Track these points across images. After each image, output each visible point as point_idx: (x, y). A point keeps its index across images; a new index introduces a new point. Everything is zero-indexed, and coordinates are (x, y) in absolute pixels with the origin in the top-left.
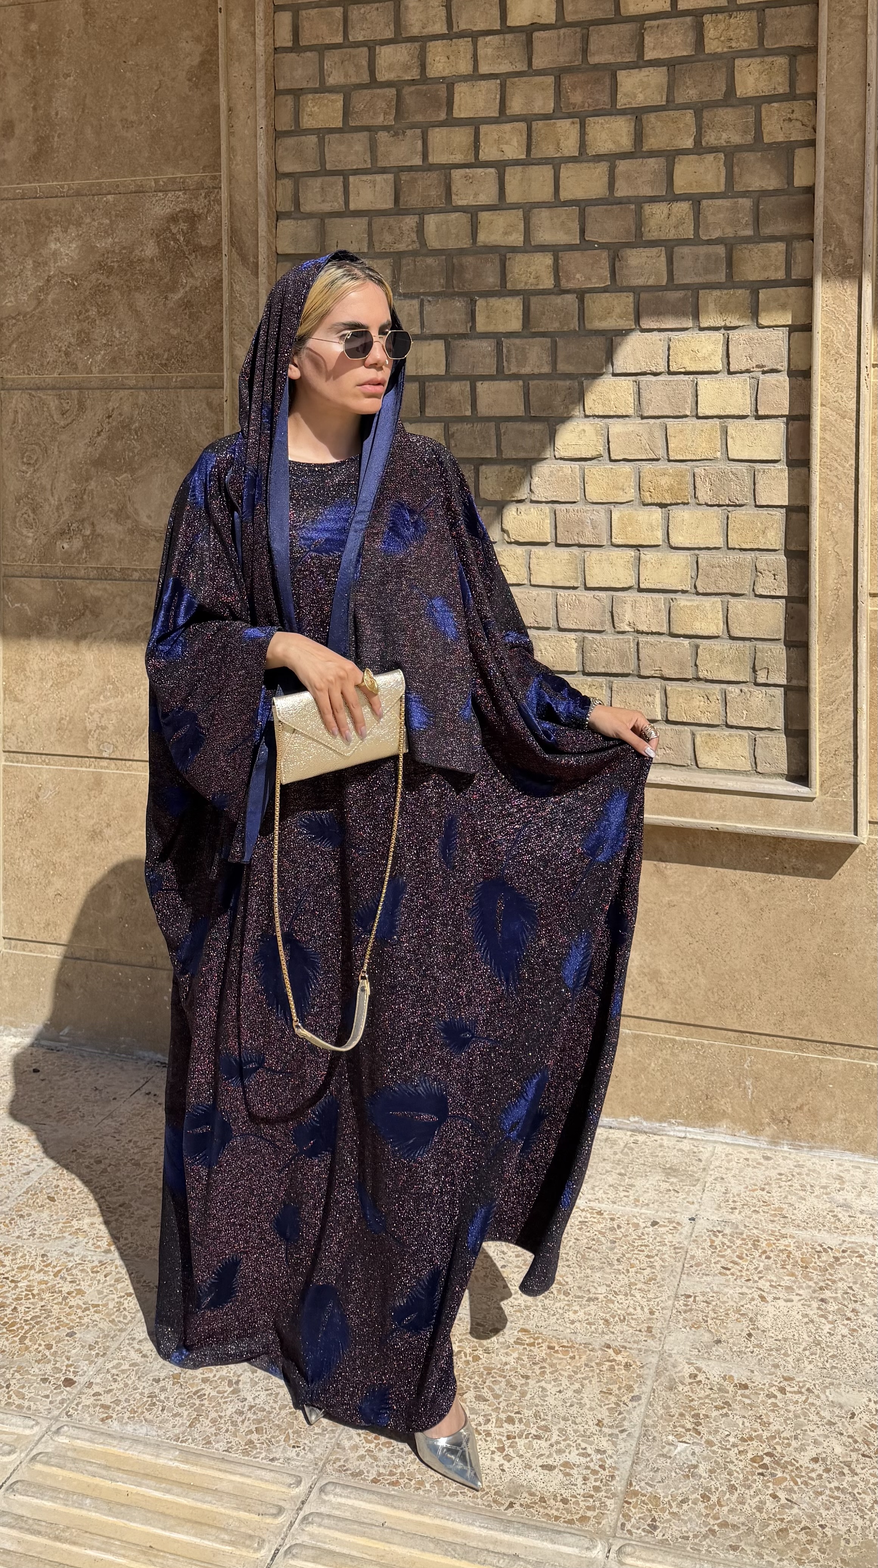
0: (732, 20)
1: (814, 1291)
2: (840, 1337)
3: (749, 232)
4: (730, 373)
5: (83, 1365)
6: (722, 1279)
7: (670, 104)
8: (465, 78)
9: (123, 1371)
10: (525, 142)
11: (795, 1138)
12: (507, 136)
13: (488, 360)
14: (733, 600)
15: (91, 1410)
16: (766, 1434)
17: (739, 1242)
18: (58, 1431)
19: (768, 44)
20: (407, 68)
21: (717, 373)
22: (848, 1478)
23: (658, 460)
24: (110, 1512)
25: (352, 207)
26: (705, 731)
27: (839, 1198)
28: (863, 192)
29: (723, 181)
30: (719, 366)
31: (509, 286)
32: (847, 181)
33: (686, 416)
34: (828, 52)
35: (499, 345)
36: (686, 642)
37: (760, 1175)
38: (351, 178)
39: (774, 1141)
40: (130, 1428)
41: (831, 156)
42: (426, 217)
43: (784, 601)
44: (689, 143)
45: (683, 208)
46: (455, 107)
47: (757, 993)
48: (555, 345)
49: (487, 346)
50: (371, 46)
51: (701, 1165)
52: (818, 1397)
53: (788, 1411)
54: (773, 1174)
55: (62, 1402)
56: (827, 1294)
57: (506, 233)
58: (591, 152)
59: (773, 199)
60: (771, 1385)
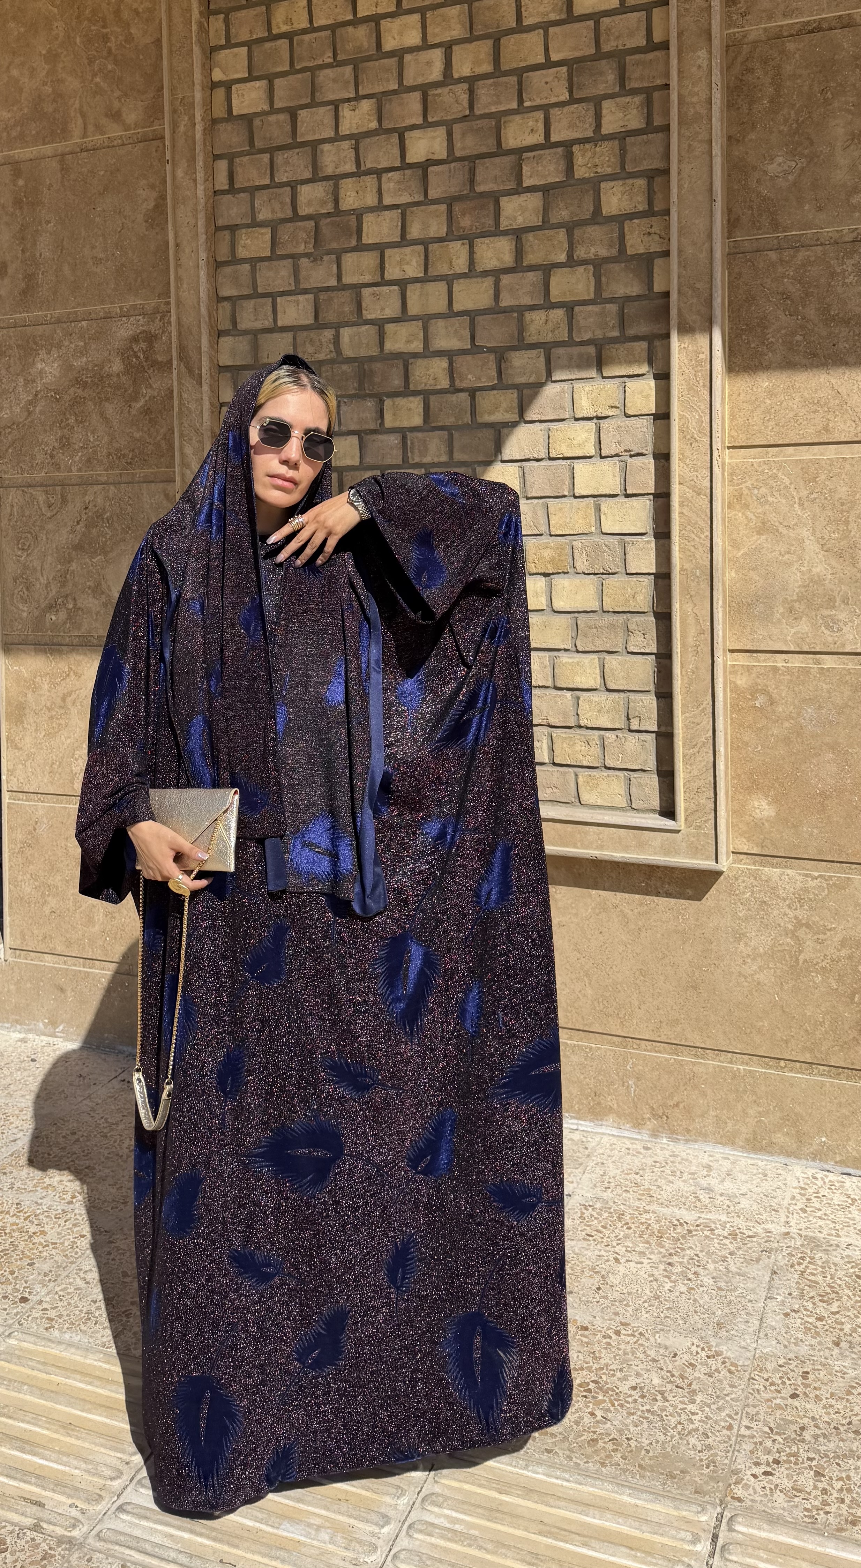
0: (598, 149)
1: (664, 1257)
2: (678, 1294)
3: (616, 333)
4: (602, 457)
5: (38, 1288)
6: (585, 1244)
7: (546, 225)
8: (371, 210)
9: (68, 1294)
10: (422, 262)
11: (673, 1132)
12: (408, 258)
13: (395, 451)
14: (608, 657)
15: (38, 1321)
16: (596, 1366)
17: (606, 1215)
18: (9, 1335)
19: (629, 168)
20: (323, 203)
21: (590, 457)
22: (660, 1403)
23: (541, 535)
24: (42, 1396)
25: (280, 324)
26: (587, 772)
27: (704, 1183)
28: (711, 295)
29: (592, 289)
30: (592, 452)
31: (412, 387)
32: (697, 285)
33: (565, 496)
34: (679, 173)
35: (404, 438)
36: (568, 694)
37: (637, 1162)
38: (279, 299)
39: (655, 1134)
40: (67, 1336)
41: (683, 265)
42: (341, 330)
43: (653, 657)
44: (563, 258)
45: (559, 314)
46: (364, 235)
47: (637, 1003)
48: (451, 436)
49: (394, 440)
50: (293, 185)
51: (587, 1152)
52: (648, 1339)
53: (619, 1349)
54: (650, 1161)
55: (16, 1314)
56: (675, 1259)
57: (408, 342)
58: (479, 268)
59: (636, 303)
60: (609, 1329)
